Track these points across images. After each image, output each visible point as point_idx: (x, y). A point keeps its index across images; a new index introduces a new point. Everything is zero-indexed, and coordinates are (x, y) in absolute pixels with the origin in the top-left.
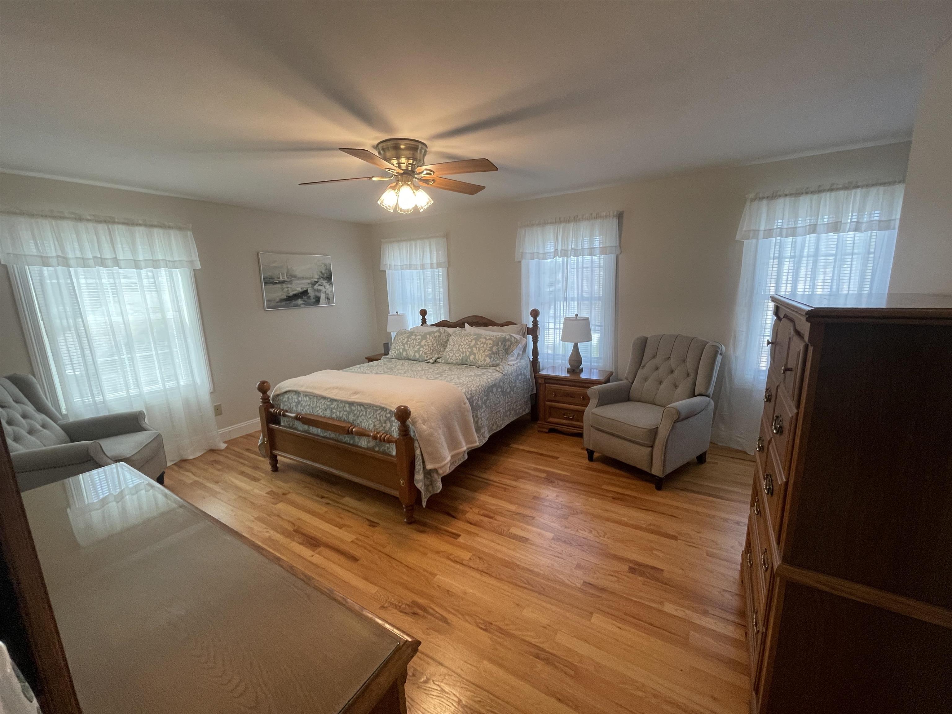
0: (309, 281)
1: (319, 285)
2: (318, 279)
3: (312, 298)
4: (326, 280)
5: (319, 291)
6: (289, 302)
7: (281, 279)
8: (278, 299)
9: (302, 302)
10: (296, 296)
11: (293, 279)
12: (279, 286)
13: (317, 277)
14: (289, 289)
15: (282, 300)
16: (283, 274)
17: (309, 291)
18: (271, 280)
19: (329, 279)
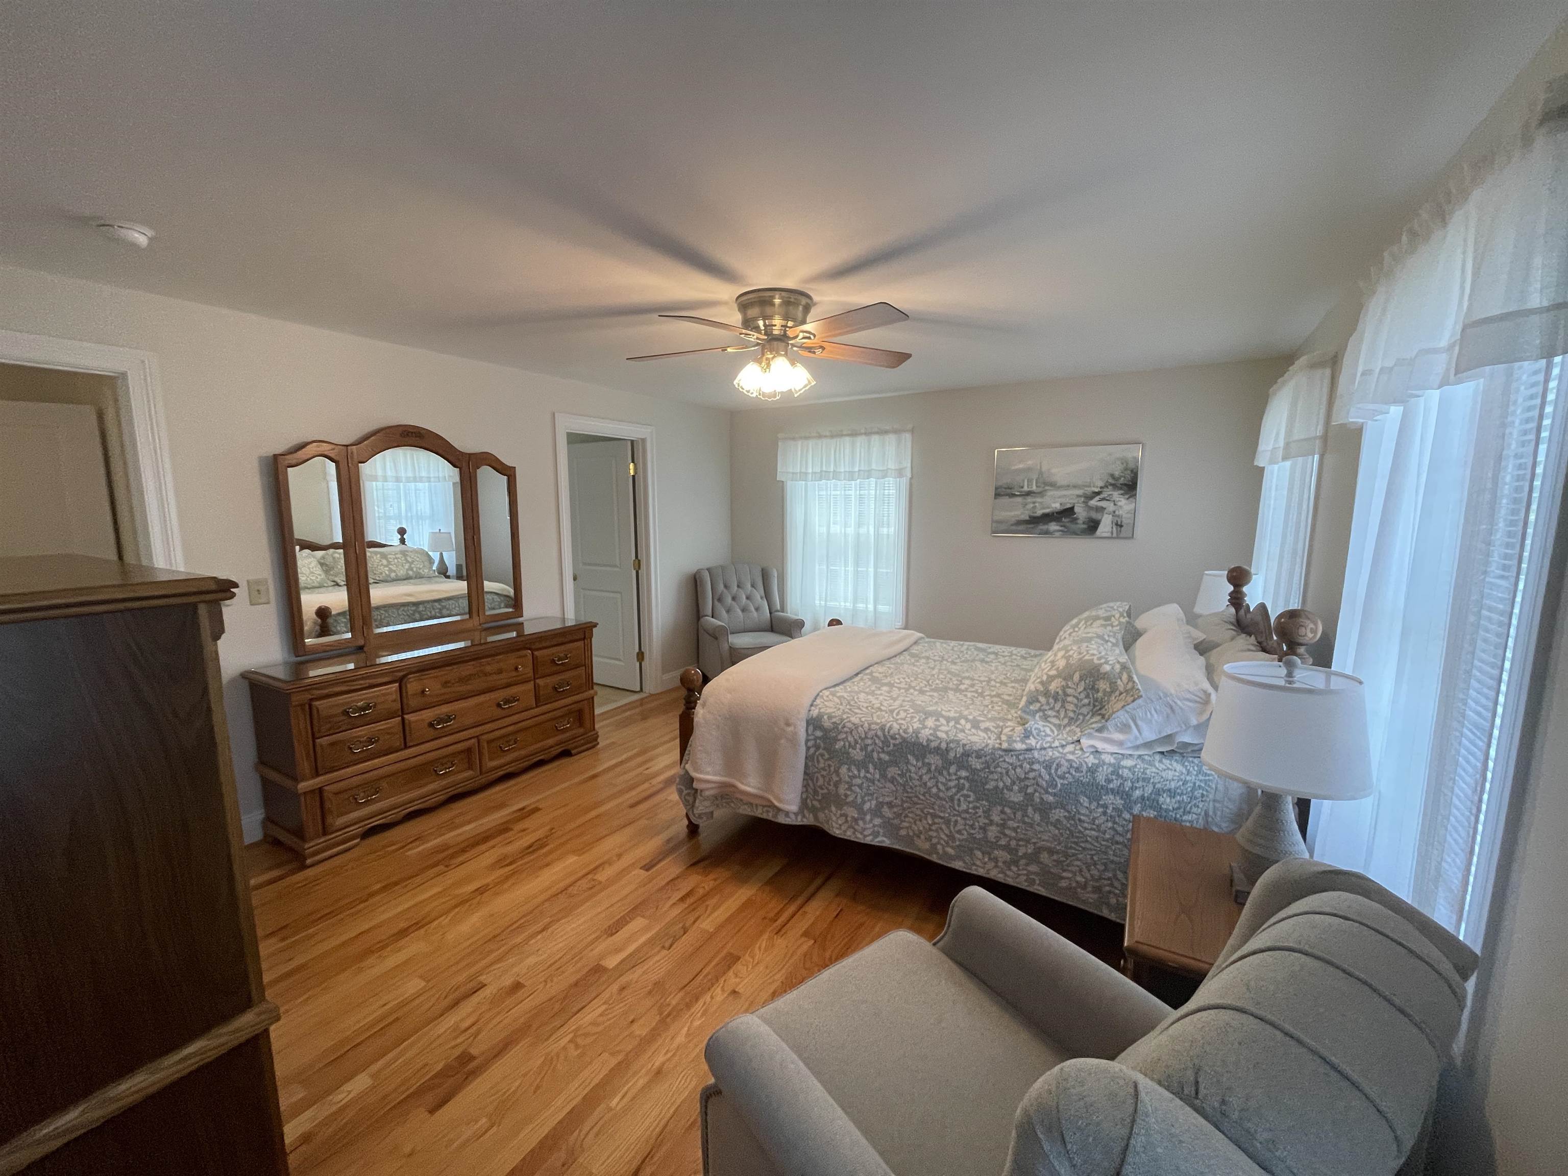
0: (1080, 492)
1: (1103, 499)
2: (1101, 488)
3: (1080, 521)
4: (1121, 489)
5: (1101, 510)
6: (1032, 526)
7: (1026, 489)
8: (1014, 520)
9: (1058, 528)
10: (1048, 517)
11: (1047, 488)
12: (1019, 499)
13: (1101, 484)
14: (1037, 504)
15: (1019, 523)
16: (1030, 481)
17: (1076, 509)
18: (1009, 491)
19: (1130, 487)
